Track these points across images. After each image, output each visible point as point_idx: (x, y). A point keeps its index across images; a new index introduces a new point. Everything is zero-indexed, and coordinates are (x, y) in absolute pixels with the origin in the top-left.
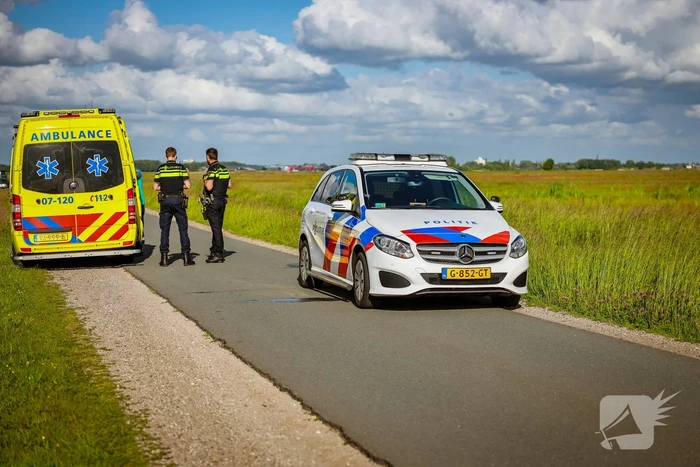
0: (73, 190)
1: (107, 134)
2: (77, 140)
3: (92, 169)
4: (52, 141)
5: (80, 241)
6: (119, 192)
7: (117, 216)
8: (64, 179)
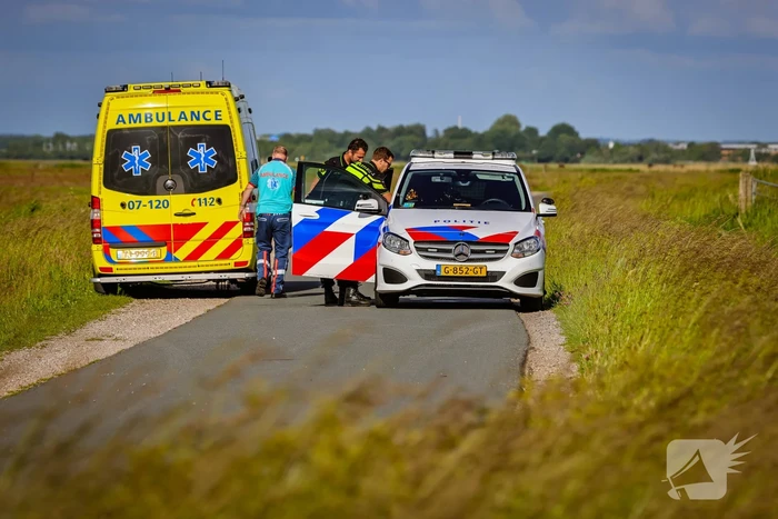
0: (167, 190)
1: (216, 116)
2: (177, 123)
3: (195, 162)
4: (143, 124)
5: (177, 260)
6: (231, 195)
7: (227, 226)
8: (158, 176)
